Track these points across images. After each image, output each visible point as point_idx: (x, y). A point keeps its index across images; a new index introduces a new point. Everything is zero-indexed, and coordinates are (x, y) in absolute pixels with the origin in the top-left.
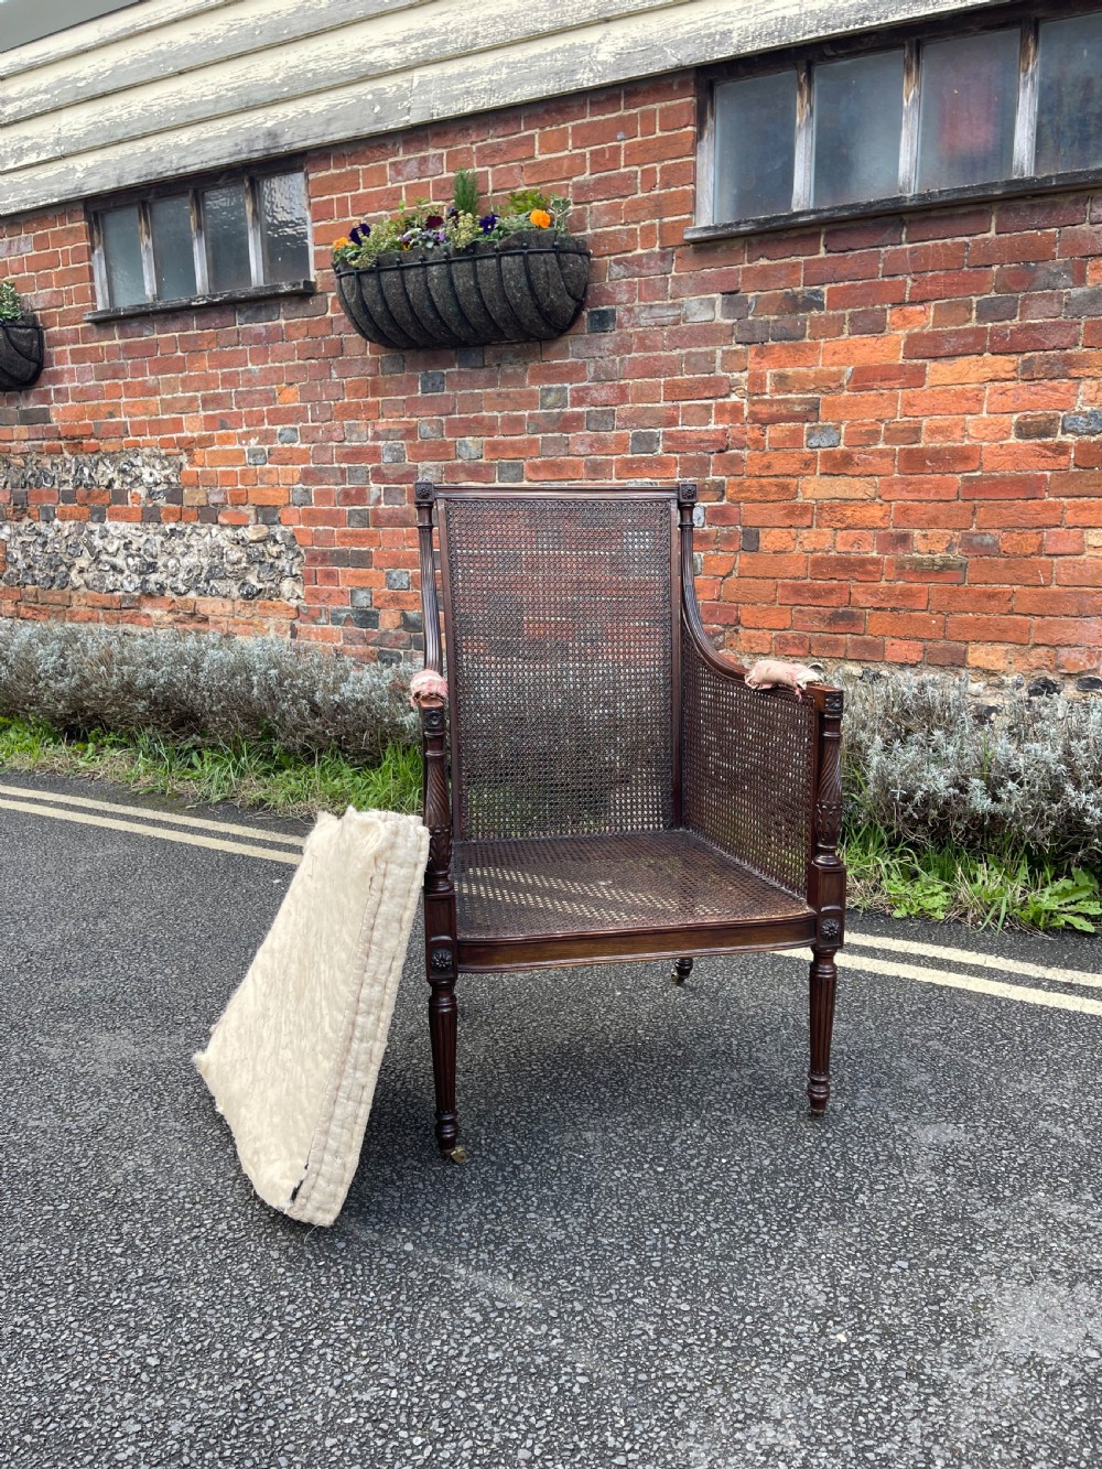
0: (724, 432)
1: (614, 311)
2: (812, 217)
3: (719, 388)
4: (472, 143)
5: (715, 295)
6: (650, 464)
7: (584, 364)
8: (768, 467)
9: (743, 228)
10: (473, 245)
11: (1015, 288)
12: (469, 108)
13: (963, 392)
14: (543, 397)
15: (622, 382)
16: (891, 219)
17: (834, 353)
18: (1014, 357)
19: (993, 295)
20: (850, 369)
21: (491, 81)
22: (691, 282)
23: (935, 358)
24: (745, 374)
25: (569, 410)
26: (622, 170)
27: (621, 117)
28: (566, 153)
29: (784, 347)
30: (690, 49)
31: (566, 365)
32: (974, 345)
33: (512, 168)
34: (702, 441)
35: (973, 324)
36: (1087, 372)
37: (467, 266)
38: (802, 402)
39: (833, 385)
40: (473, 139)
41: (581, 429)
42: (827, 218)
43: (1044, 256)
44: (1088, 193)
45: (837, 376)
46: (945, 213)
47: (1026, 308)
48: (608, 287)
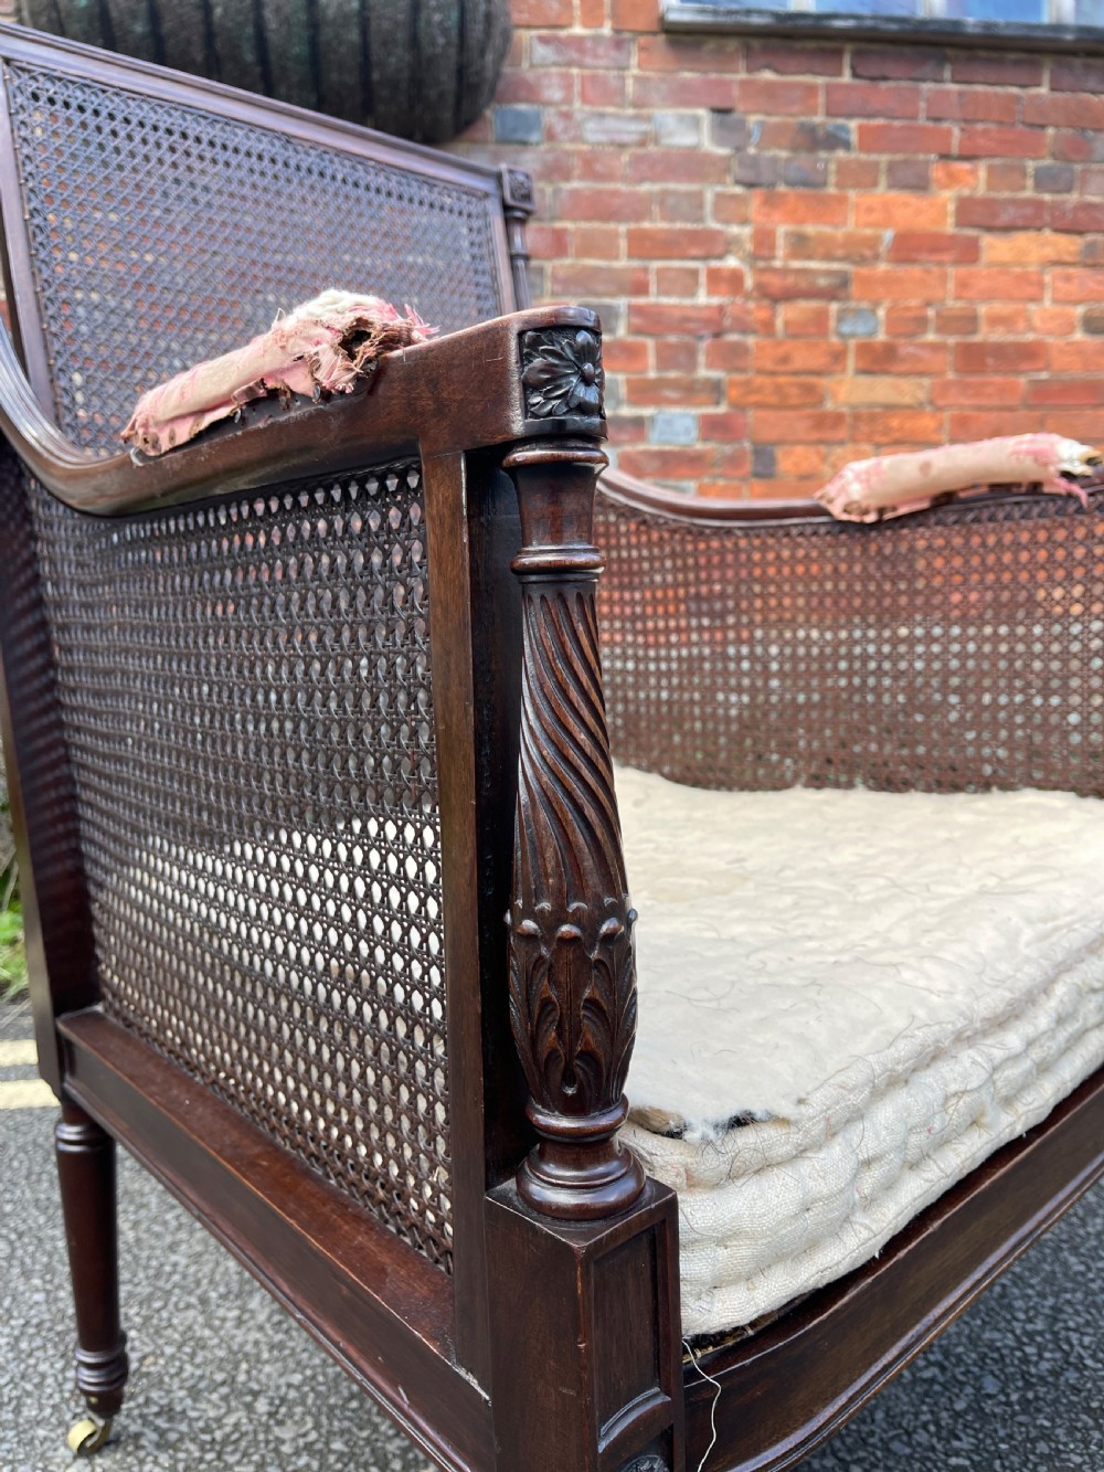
0: (721, 309)
1: (538, 116)
3: (709, 245)
5: (700, 112)
8: (785, 359)
11: (1072, 157)
13: (1024, 274)
15: (559, 225)
16: (932, 49)
17: (870, 210)
18: (1076, 238)
19: (1050, 161)
20: (890, 234)
22: (664, 87)
23: (990, 229)
24: (747, 229)
29: (803, 197)
32: (1031, 220)
34: (686, 320)
35: (1029, 193)
38: (828, 273)
39: (868, 253)
43: (1100, 124)
45: (873, 242)
46: (994, 55)
47: (1084, 181)
48: (530, 76)
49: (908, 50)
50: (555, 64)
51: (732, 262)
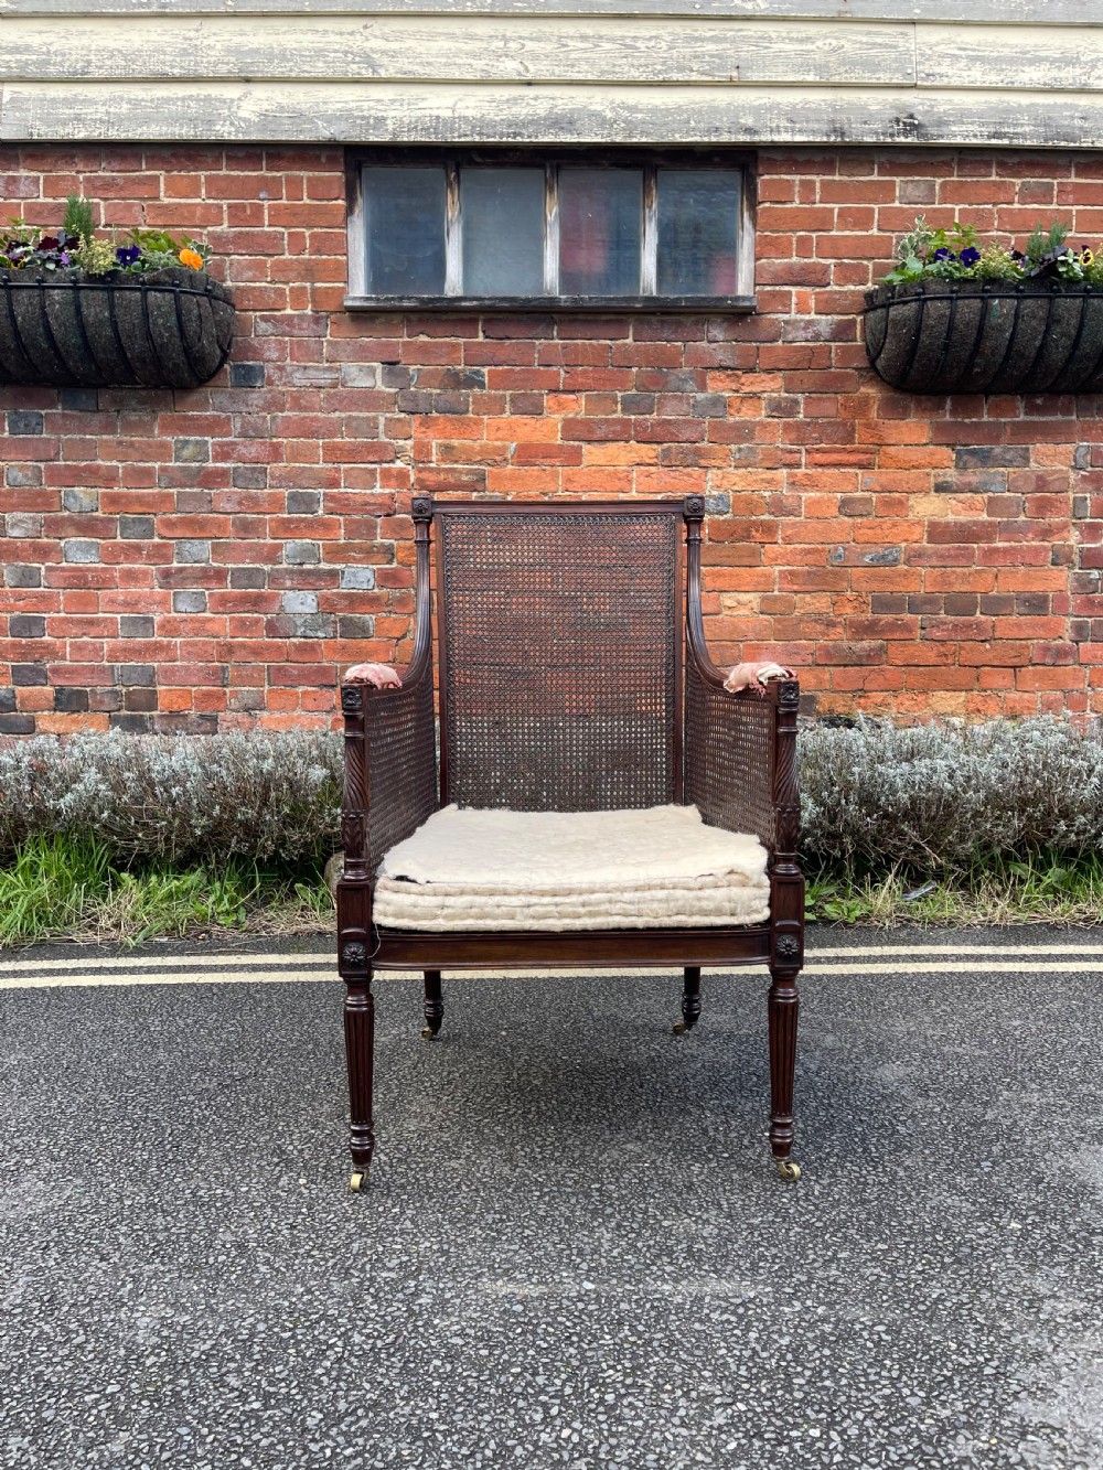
0: (392, 496)
1: (262, 367)
2: (475, 303)
3: (383, 453)
4: (78, 172)
5: (375, 364)
6: (310, 525)
7: (228, 418)
9: (406, 304)
10: (113, 274)
11: (651, 388)
12: (81, 135)
13: (616, 473)
14: (177, 450)
15: (275, 440)
16: (543, 316)
17: (498, 429)
18: (655, 446)
19: (634, 392)
20: (514, 445)
21: (108, 113)
22: (349, 348)
23: (589, 441)
24: (410, 443)
25: (210, 464)
26: (266, 229)
27: (264, 178)
28: (198, 201)
29: (450, 420)
30: (343, 126)
31: (206, 418)
32: (621, 433)
33: (132, 205)
34: (367, 504)
35: (618, 415)
36: (713, 462)
37: (102, 295)
38: (469, 472)
39: (498, 458)
40: (80, 167)
41: (226, 485)
42: (489, 307)
43: (674, 365)
44: (705, 316)
45: (502, 451)
46: (590, 317)
47: (661, 406)
48: (255, 343)
49: (525, 317)
50: (272, 334)
51: (399, 464)
